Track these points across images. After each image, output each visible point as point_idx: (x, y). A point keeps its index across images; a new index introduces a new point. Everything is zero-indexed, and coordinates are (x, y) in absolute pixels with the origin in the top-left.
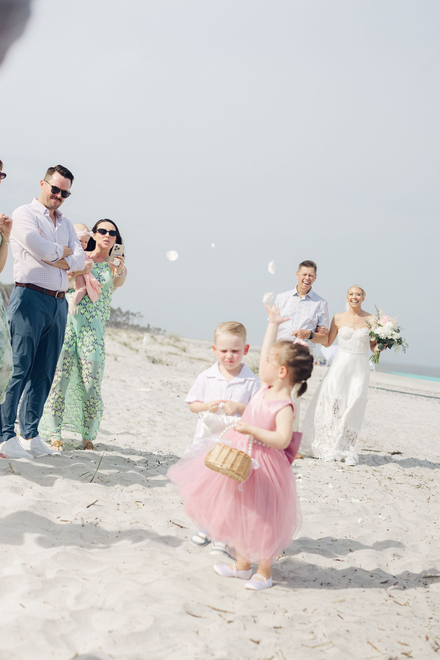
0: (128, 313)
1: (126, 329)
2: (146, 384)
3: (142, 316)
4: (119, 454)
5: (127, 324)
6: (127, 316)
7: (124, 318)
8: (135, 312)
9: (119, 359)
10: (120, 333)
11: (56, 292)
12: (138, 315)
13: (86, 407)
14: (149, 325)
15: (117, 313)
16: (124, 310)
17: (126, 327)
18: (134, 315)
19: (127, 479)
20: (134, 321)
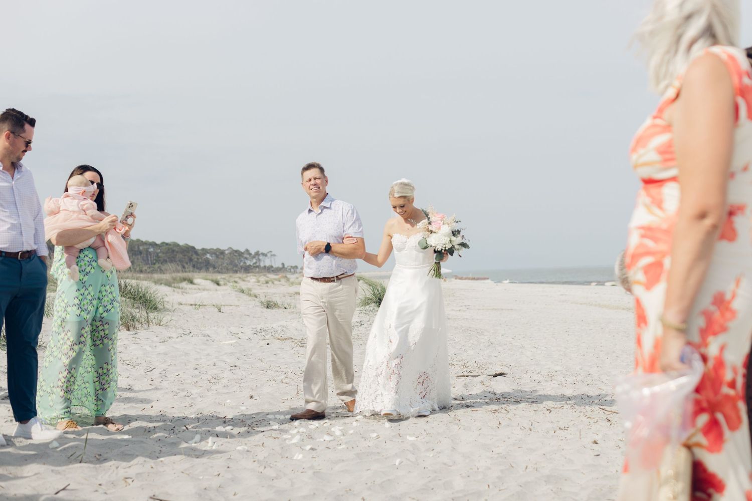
0: (257, 254)
1: (258, 272)
2: (233, 334)
3: (274, 255)
4: (144, 424)
5: (258, 267)
6: (257, 257)
7: (254, 261)
8: (265, 252)
9: (223, 309)
10: (248, 279)
11: (18, 252)
12: (269, 255)
13: (97, 377)
14: (283, 264)
15: (245, 256)
16: (253, 252)
17: (257, 269)
18: (265, 255)
19: (130, 453)
20: (266, 262)
